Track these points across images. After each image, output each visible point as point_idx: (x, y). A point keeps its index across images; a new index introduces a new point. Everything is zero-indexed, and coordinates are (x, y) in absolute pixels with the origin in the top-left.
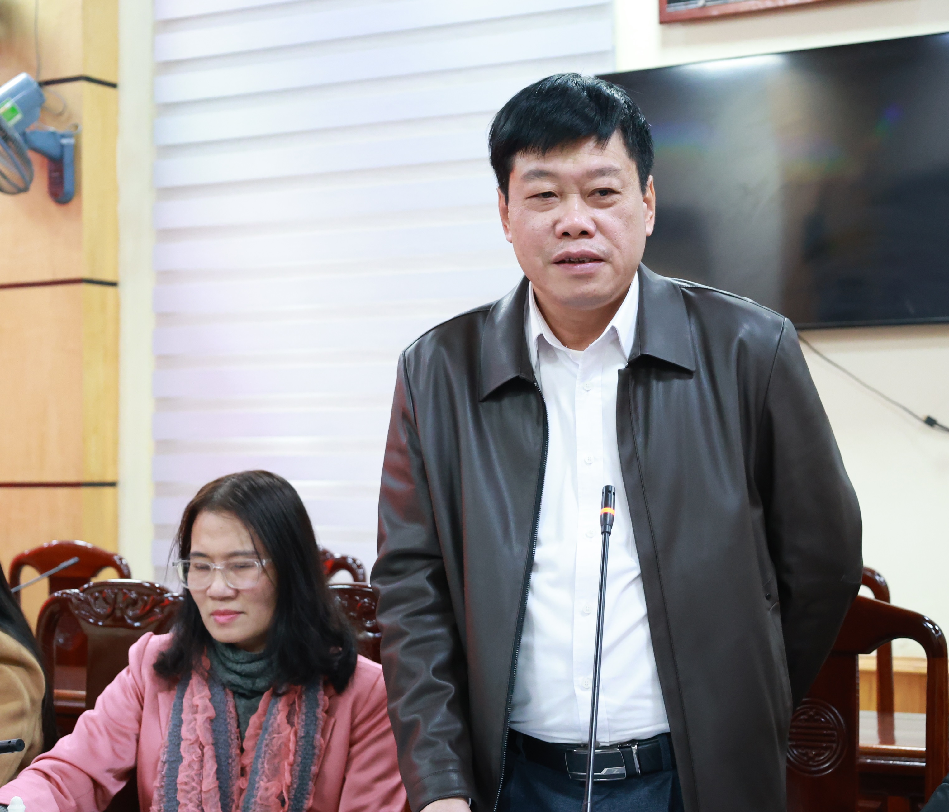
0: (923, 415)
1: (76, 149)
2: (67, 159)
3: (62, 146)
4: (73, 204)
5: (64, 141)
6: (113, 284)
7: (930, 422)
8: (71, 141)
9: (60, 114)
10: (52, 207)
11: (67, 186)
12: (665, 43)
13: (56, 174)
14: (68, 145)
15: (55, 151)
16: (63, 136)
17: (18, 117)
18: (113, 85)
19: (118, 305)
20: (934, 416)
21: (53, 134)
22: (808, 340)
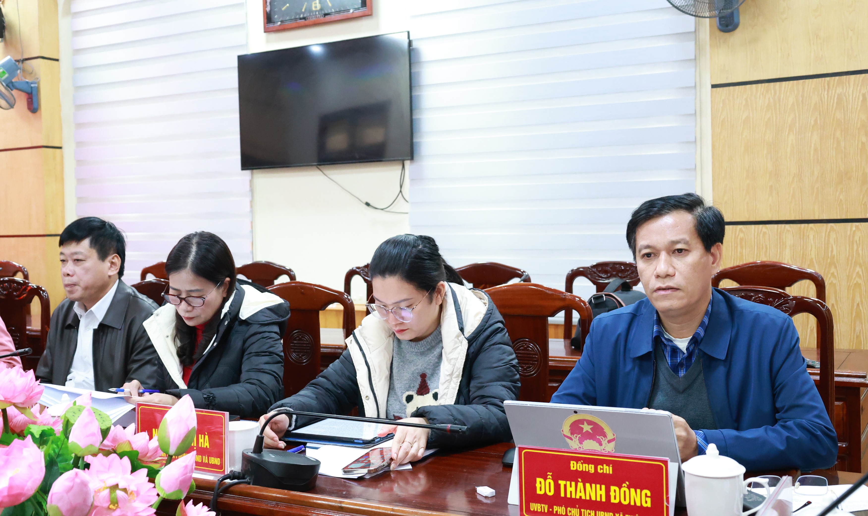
0: (365, 201)
1: (38, 89)
2: (34, 93)
3: (32, 87)
4: (38, 113)
5: (32, 85)
6: (60, 148)
7: (368, 204)
8: (36, 85)
9: (31, 73)
10: (30, 114)
11: (35, 105)
12: (268, 41)
13: (30, 100)
14: (35, 87)
15: (29, 90)
16: (32, 83)
17: (7, 75)
18: (57, 60)
19: (62, 157)
20: (369, 202)
21: (27, 82)
22: (322, 170)
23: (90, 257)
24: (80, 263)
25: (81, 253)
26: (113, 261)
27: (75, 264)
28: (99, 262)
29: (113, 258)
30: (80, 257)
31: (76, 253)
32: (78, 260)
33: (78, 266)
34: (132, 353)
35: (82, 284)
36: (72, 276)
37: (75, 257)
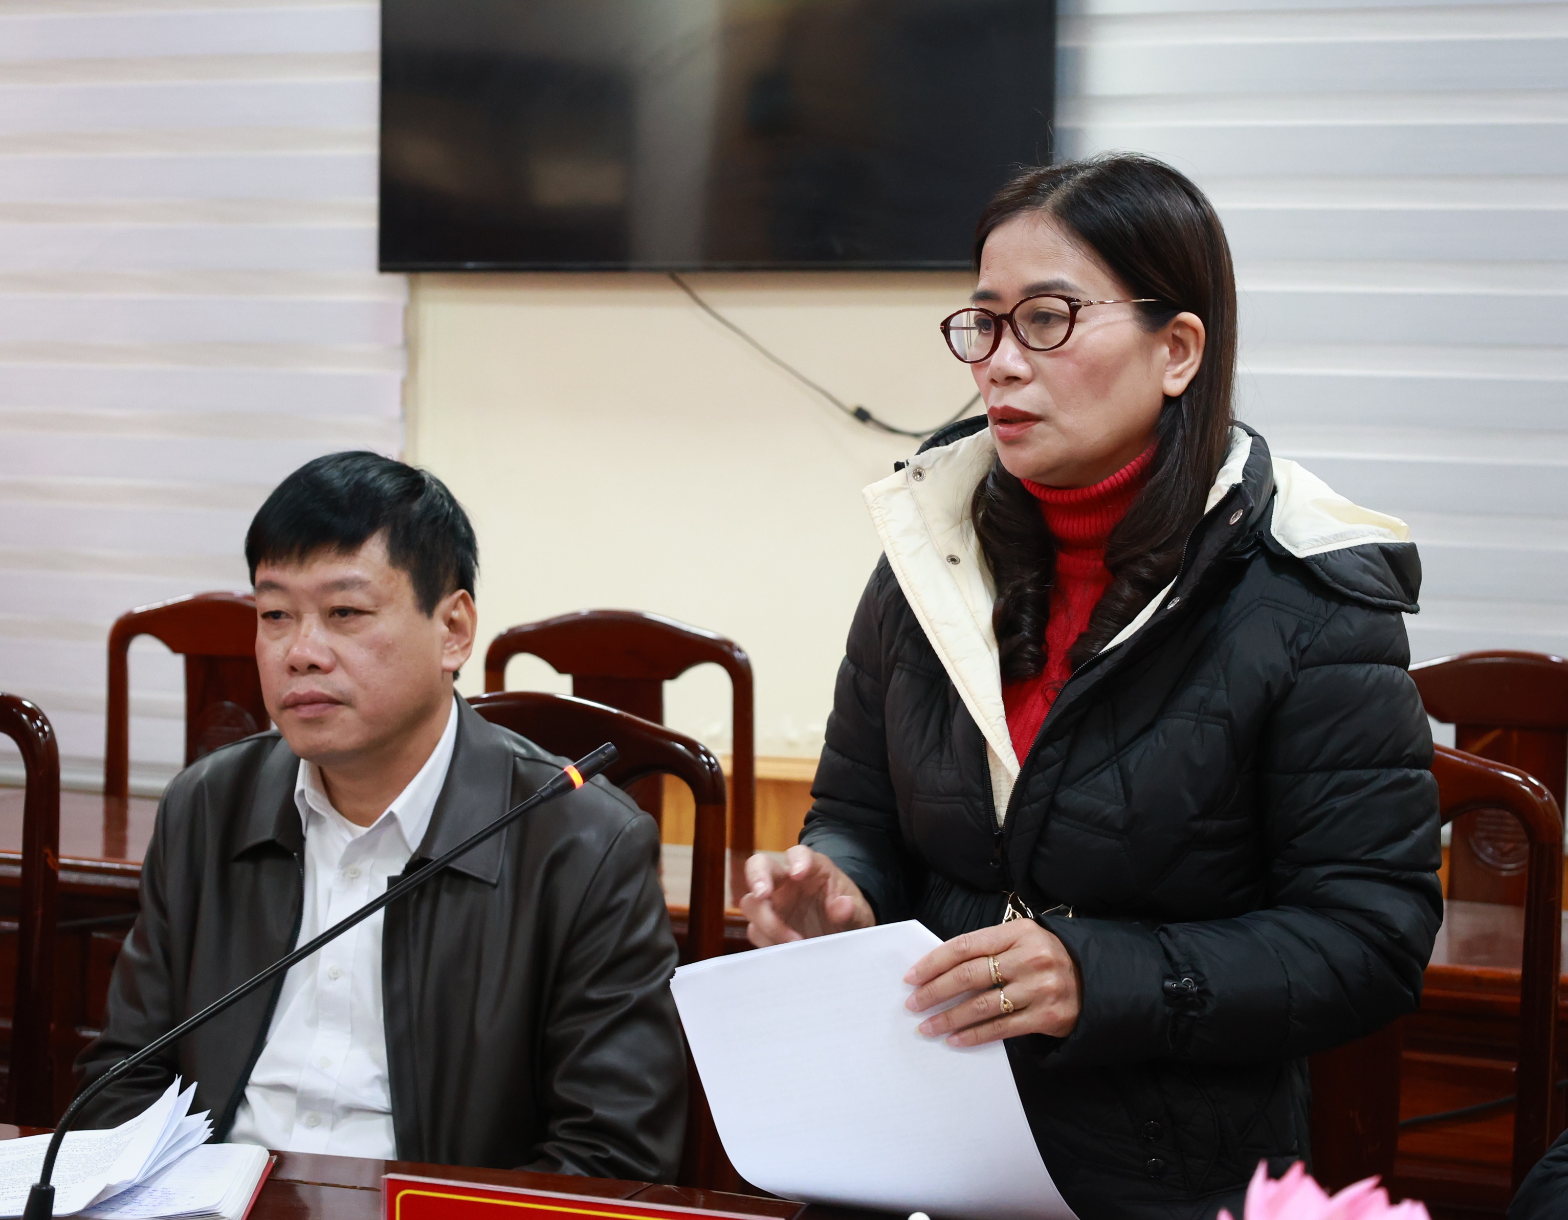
0: (852, 403)
7: (862, 415)
20: (868, 406)
22: (690, 287)
23: (390, 600)
24: (353, 623)
25: (359, 584)
26: (455, 614)
27: (339, 629)
28: (420, 619)
29: (455, 606)
30: (357, 598)
31: (341, 585)
32: (343, 612)
33: (346, 633)
34: (562, 977)
35: (365, 704)
36: (327, 671)
37: (338, 599)
